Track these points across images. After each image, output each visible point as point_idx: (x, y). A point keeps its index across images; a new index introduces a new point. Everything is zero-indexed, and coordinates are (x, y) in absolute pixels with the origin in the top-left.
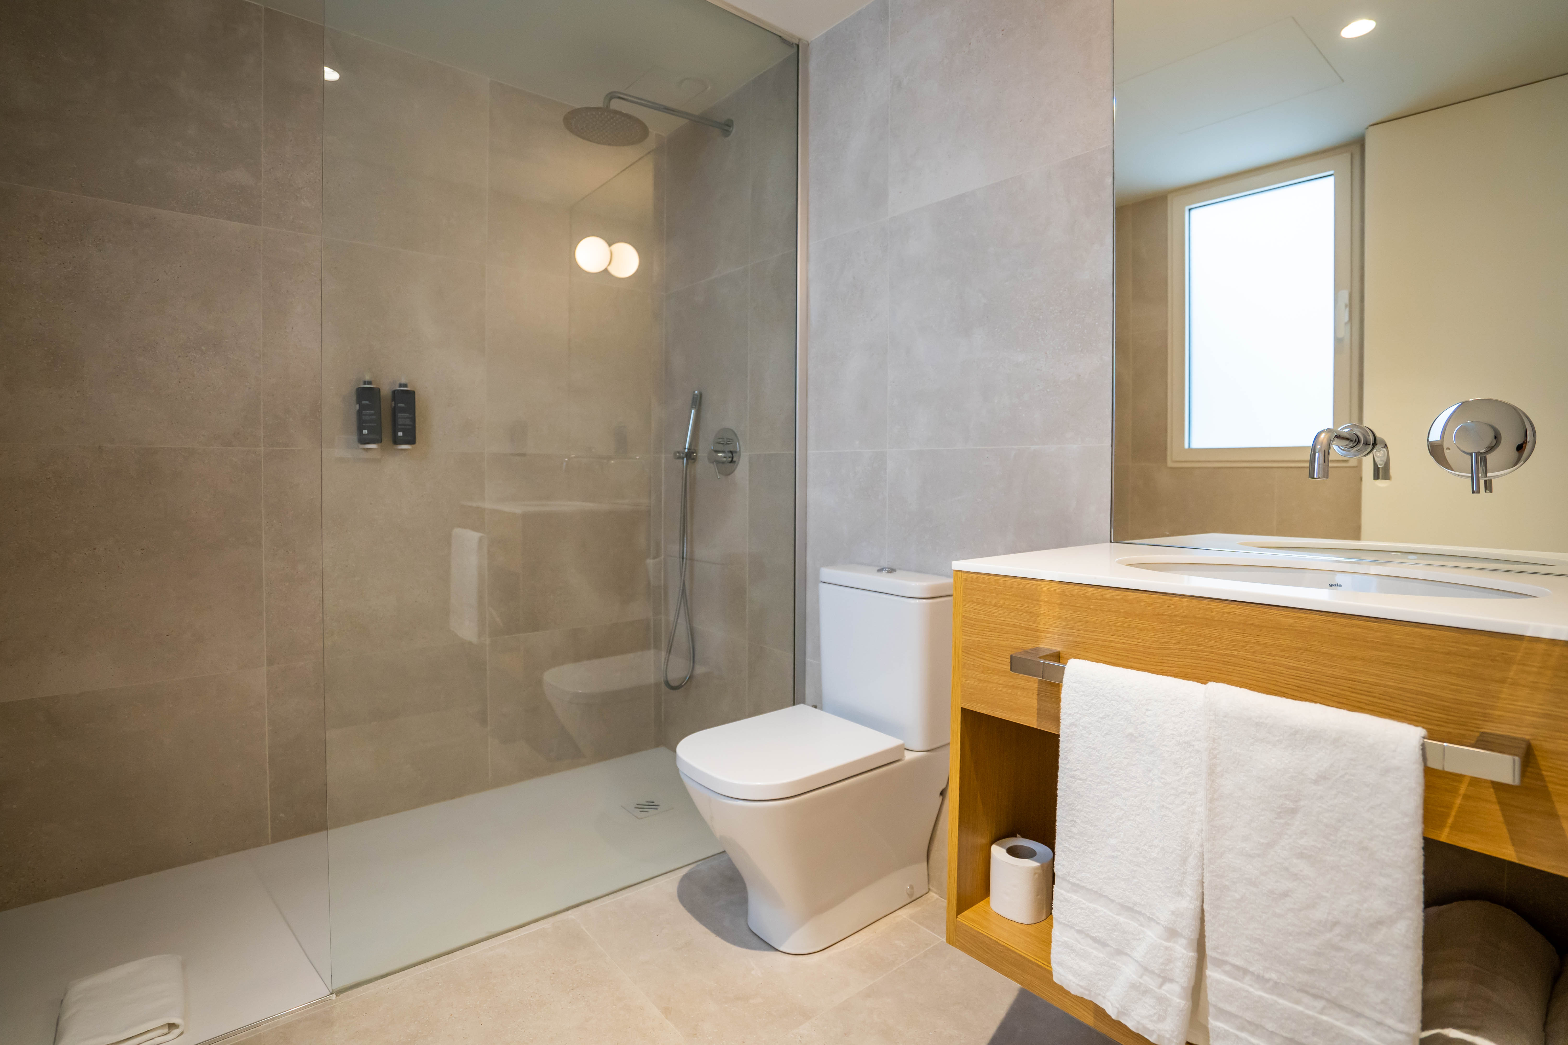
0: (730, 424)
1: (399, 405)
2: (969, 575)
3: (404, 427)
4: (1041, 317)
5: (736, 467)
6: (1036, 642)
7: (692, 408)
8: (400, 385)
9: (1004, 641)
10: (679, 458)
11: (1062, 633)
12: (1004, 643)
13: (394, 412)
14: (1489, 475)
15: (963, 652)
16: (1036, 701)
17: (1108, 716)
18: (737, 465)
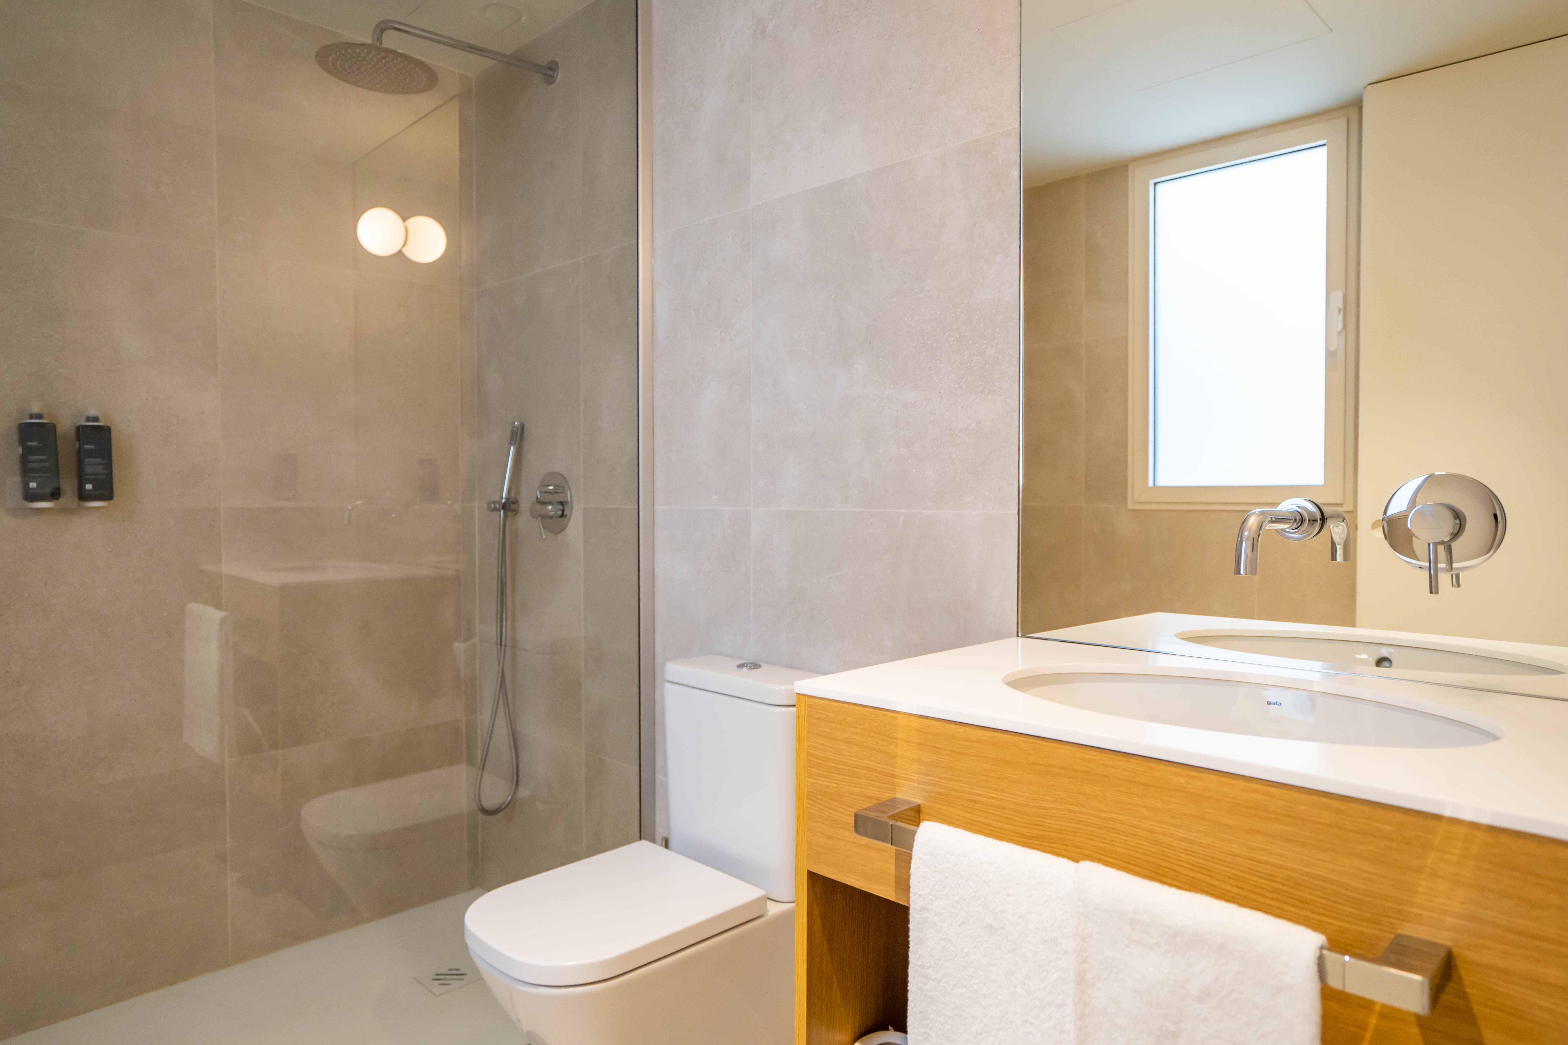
0: (559, 466)
1: (87, 447)
2: (813, 700)
3: (93, 477)
4: (934, 345)
5: (568, 523)
6: (892, 790)
7: (511, 444)
8: (88, 419)
9: (855, 787)
10: (494, 510)
11: (924, 782)
12: (857, 790)
13: (80, 455)
14: (1455, 565)
15: (808, 798)
16: (894, 866)
17: (964, 900)
18: (569, 519)
